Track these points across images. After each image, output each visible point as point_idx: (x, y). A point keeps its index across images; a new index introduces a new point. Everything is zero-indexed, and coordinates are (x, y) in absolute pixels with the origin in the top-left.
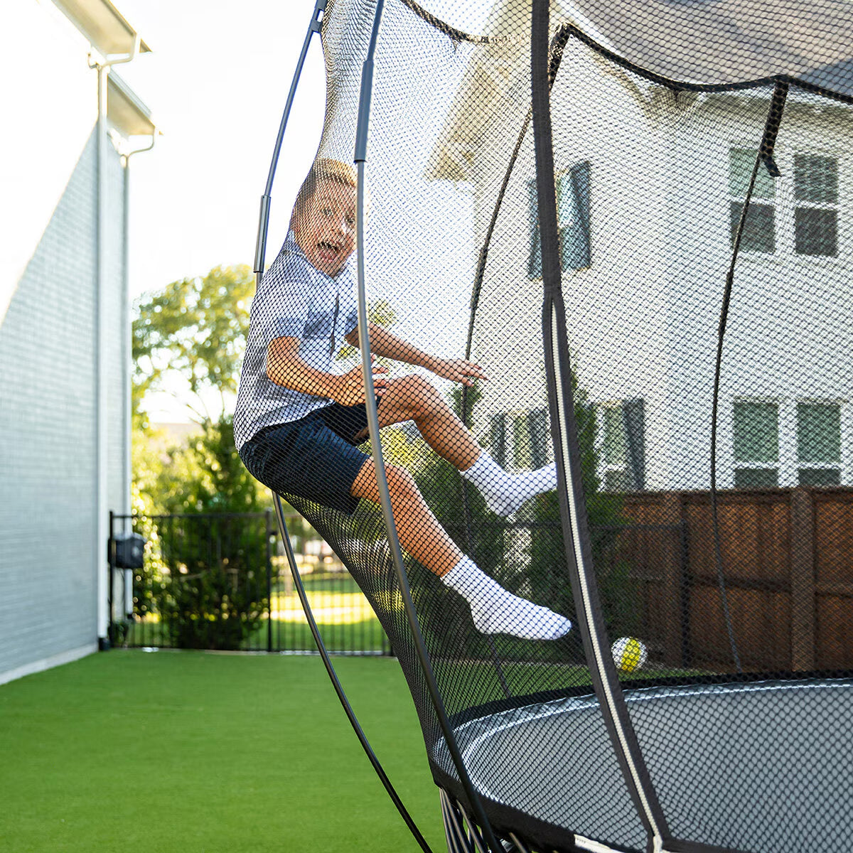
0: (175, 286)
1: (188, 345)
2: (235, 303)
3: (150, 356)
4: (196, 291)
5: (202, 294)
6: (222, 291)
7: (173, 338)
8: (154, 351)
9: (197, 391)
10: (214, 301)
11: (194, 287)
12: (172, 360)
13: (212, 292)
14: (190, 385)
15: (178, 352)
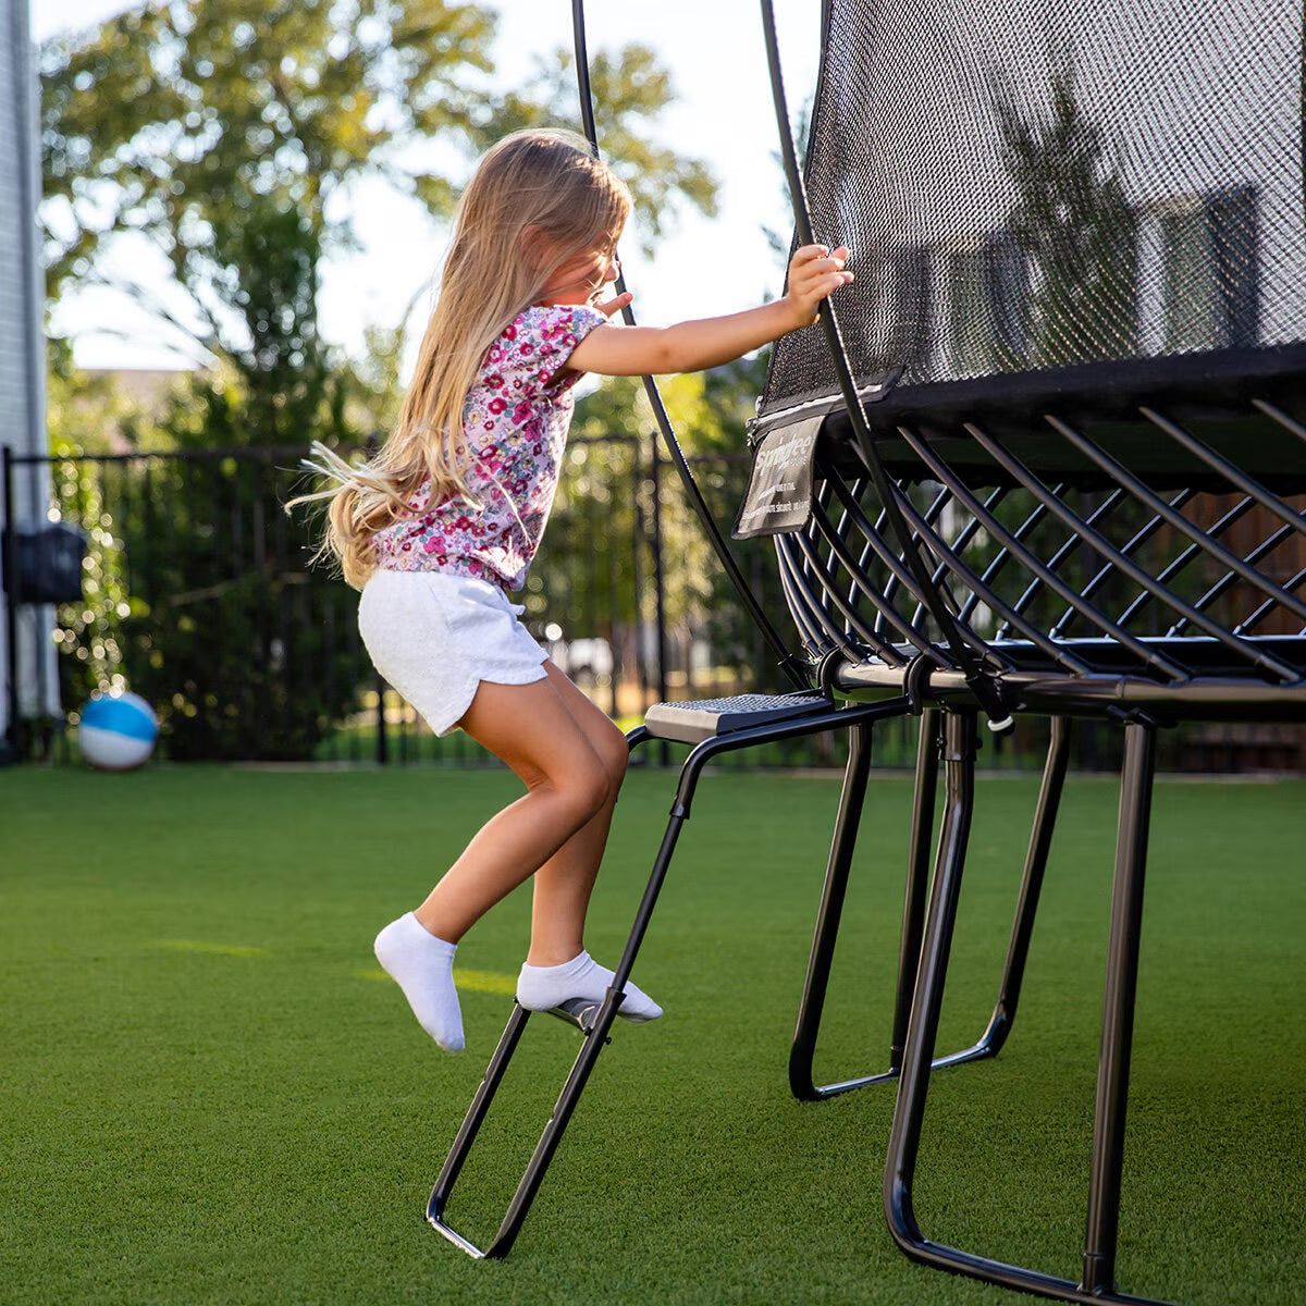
0: (121, 23)
1: (162, 170)
2: (276, 60)
3: (71, 197)
4: (176, 34)
5: (192, 40)
6: (242, 33)
7: (125, 153)
8: (79, 183)
9: (190, 279)
10: (223, 59)
11: (171, 26)
12: (123, 208)
13: (219, 35)
14: (169, 266)
15: (136, 188)
